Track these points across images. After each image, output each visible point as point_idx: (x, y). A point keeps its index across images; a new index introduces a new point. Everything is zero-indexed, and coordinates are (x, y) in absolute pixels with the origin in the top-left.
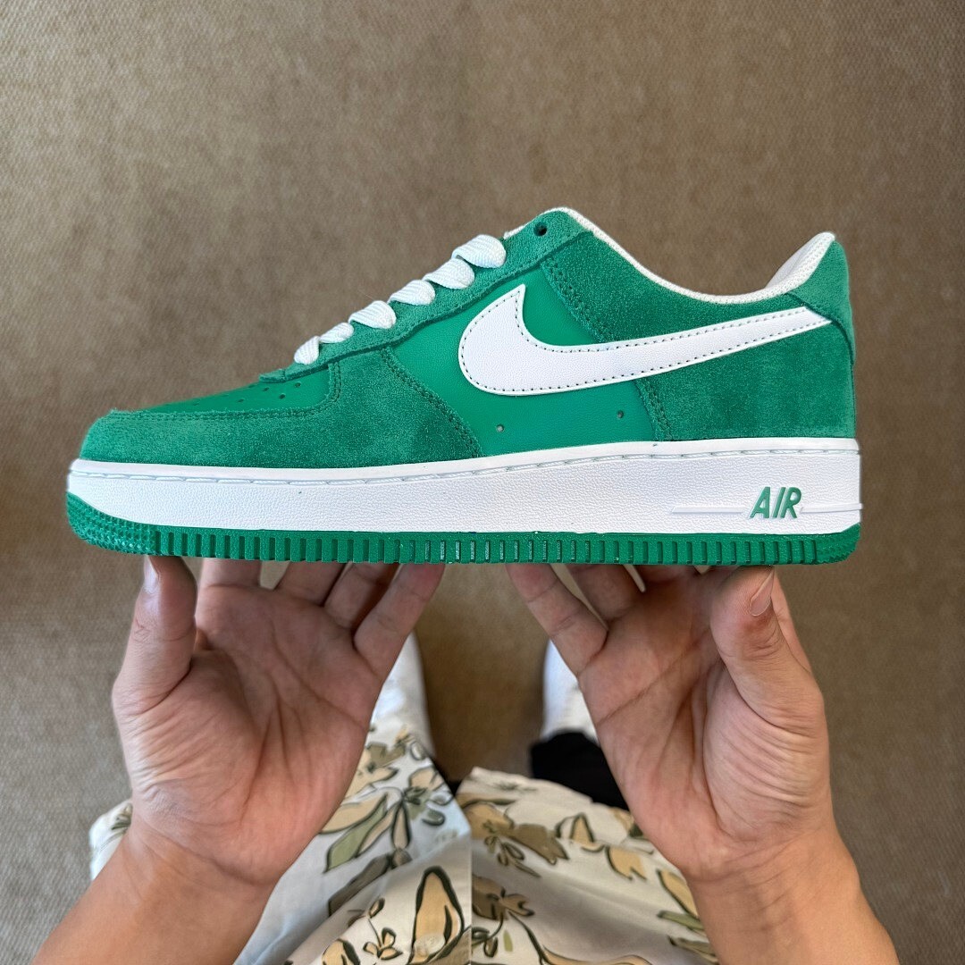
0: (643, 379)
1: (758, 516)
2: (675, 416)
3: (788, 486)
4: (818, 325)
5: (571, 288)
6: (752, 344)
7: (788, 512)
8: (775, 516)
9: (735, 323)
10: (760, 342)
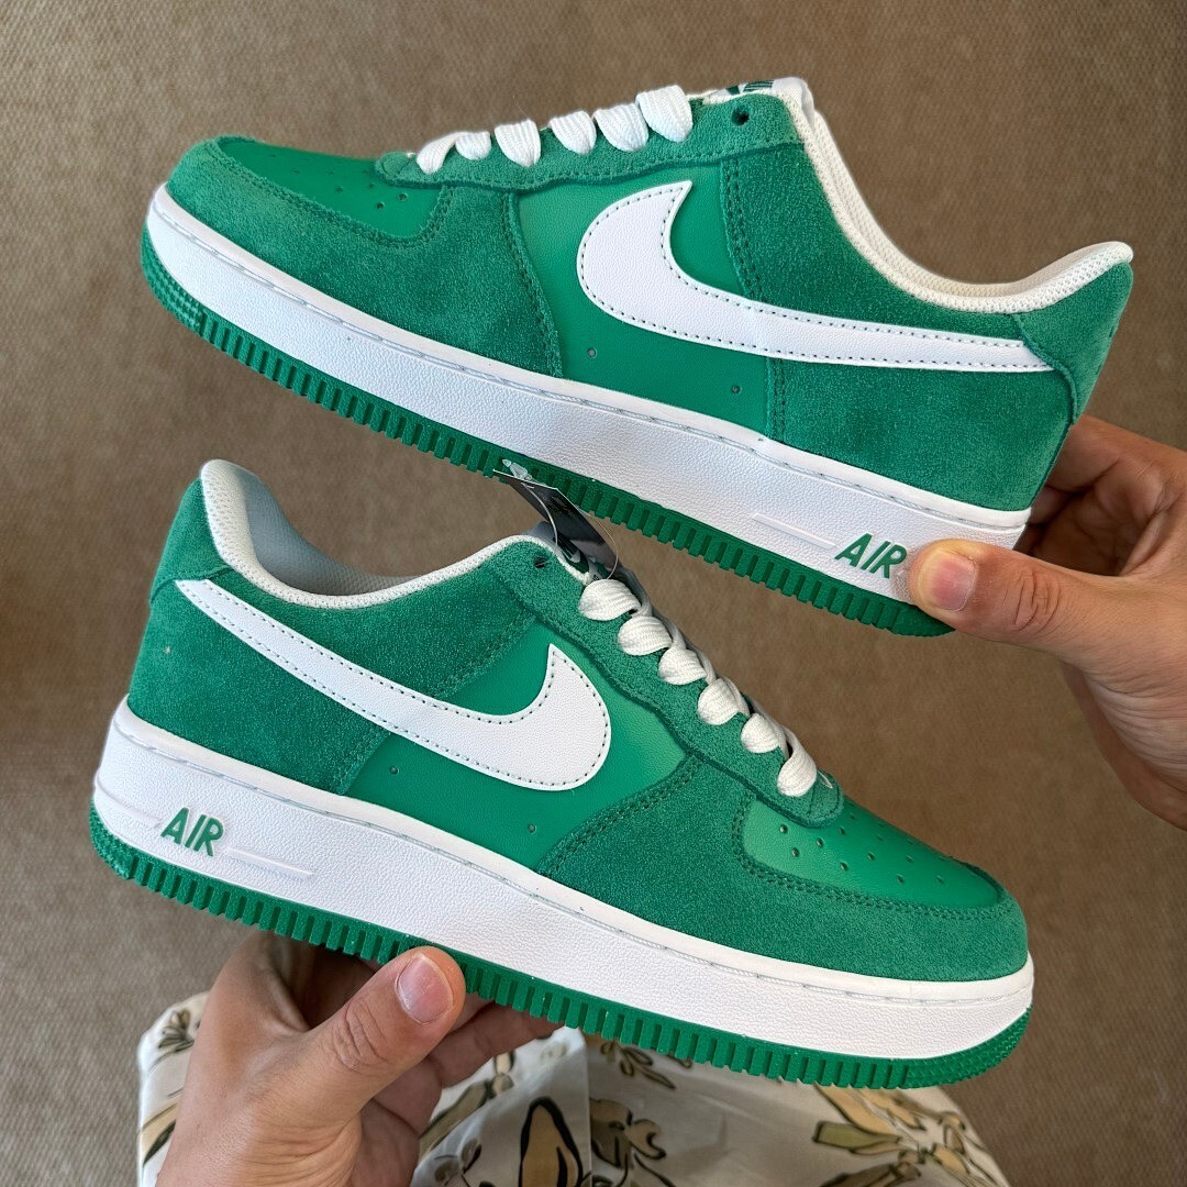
0: (773, 360)
1: (844, 559)
2: (796, 417)
3: (894, 542)
5: (741, 211)
7: (881, 570)
9: (919, 331)
10: (940, 367)
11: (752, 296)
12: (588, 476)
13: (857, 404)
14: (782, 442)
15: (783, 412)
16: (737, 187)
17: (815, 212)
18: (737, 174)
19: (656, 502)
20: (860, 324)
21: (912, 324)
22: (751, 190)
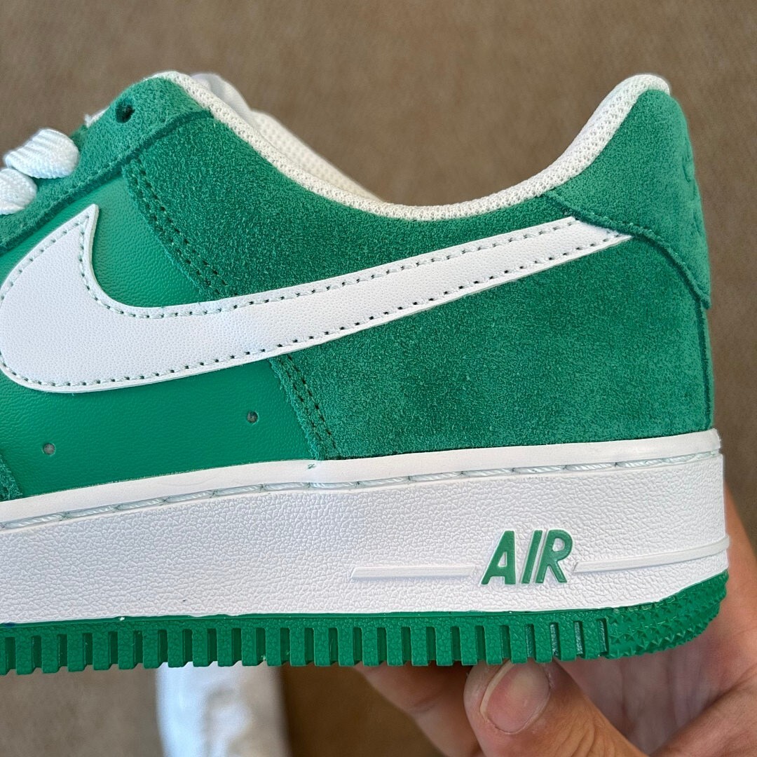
0: (281, 359)
1: (494, 581)
2: (340, 418)
3: (546, 529)
4: (602, 246)
5: (163, 209)
6: (472, 289)
7: (549, 573)
8: (526, 580)
9: (439, 254)
10: (487, 285)
11: (216, 296)
12: (113, 616)
13: (408, 368)
14: (339, 458)
15: (322, 418)
16: (149, 186)
17: (249, 172)
18: (143, 172)
19: (220, 612)
20: (364, 273)
21: (425, 250)
22: (164, 181)
